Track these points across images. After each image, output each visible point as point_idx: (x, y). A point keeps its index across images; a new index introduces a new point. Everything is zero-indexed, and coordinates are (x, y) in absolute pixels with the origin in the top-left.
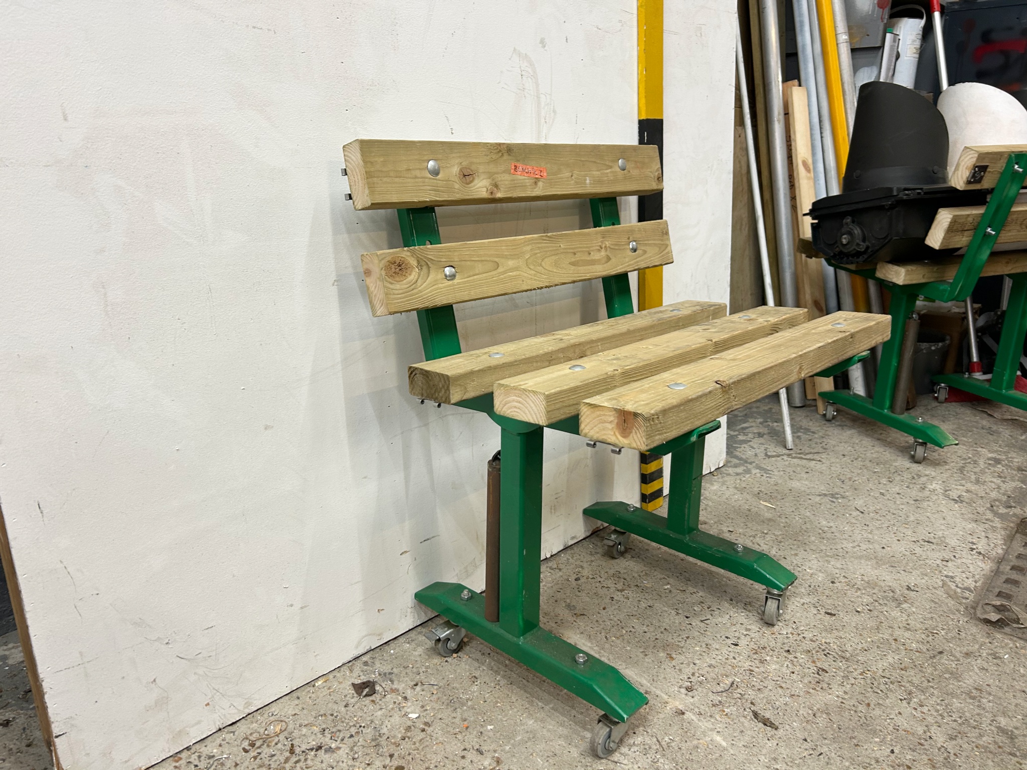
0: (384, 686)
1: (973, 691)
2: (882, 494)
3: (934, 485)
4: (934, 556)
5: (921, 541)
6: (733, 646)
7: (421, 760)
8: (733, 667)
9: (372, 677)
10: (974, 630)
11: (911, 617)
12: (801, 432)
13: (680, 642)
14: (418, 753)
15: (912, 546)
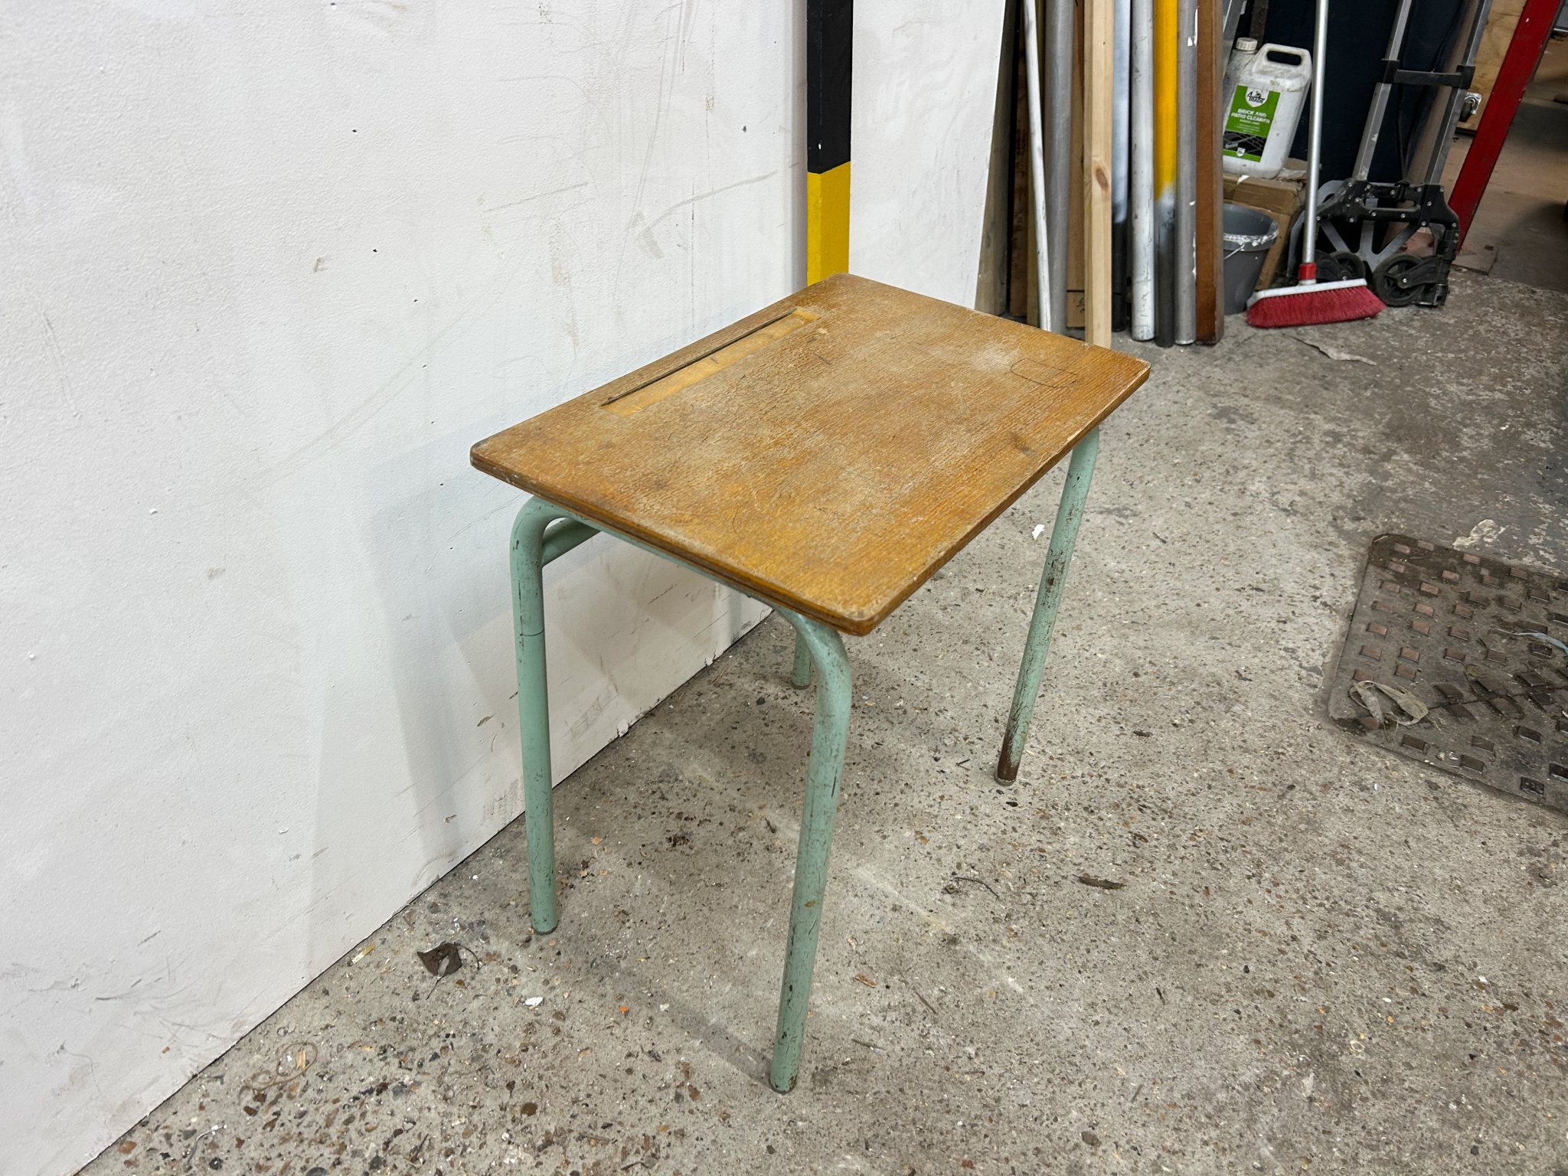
0: (474, 950)
1: (1339, 850)
2: (1188, 505)
3: (1257, 484)
4: (1267, 613)
5: (1247, 589)
6: (1010, 808)
7: (562, 1087)
8: (1014, 846)
9: (453, 934)
10: (1329, 741)
11: (1247, 728)
13: (931, 806)
14: (555, 1075)
15: (1236, 598)
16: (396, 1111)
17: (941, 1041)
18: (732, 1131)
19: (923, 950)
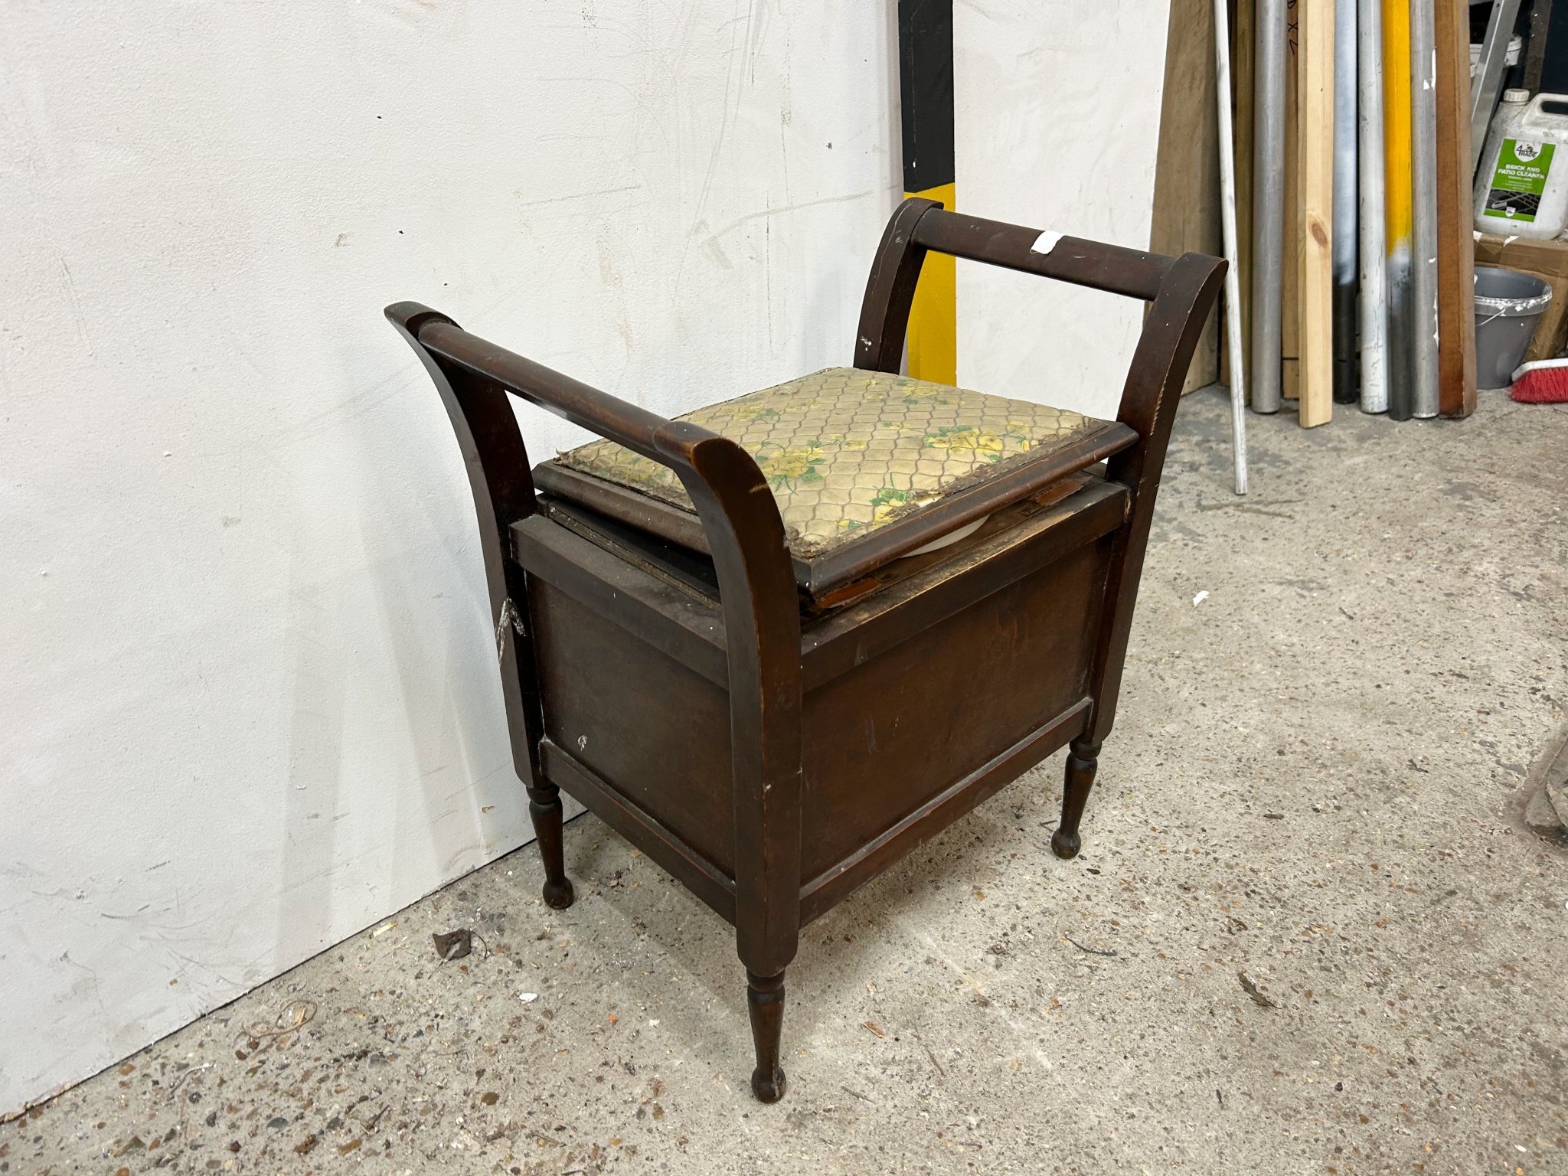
0: (486, 940)
1: (1499, 970)
2: (1391, 582)
3: (1485, 565)
4: (1466, 702)
5: (1446, 674)
6: (1090, 875)
7: (529, 1083)
8: (1084, 915)
9: (470, 923)
10: (1516, 848)
11: (1409, 823)
12: (1265, 462)
13: (1000, 863)
14: (526, 1070)
15: (1429, 682)
16: (368, 1079)
17: (941, 1105)
18: (686, 1158)
19: (947, 1007)
